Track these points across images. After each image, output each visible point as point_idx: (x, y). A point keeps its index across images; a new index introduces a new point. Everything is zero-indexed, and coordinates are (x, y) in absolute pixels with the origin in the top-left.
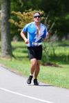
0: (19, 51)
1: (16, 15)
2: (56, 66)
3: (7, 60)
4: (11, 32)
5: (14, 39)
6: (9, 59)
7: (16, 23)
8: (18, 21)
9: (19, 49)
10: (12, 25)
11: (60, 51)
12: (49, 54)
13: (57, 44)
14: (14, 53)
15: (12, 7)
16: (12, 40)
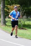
0: (9, 23)
1: (8, 7)
2: (25, 29)
3: (4, 27)
4: (5, 14)
5: (7, 17)
6: (5, 26)
7: (7, 10)
8: (9, 9)
9: (9, 22)
10: (6, 11)
11: (27, 23)
12: (23, 24)
13: (26, 20)
14: (7, 24)
15: (6, 3)
16: (6, 18)
